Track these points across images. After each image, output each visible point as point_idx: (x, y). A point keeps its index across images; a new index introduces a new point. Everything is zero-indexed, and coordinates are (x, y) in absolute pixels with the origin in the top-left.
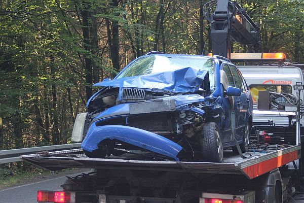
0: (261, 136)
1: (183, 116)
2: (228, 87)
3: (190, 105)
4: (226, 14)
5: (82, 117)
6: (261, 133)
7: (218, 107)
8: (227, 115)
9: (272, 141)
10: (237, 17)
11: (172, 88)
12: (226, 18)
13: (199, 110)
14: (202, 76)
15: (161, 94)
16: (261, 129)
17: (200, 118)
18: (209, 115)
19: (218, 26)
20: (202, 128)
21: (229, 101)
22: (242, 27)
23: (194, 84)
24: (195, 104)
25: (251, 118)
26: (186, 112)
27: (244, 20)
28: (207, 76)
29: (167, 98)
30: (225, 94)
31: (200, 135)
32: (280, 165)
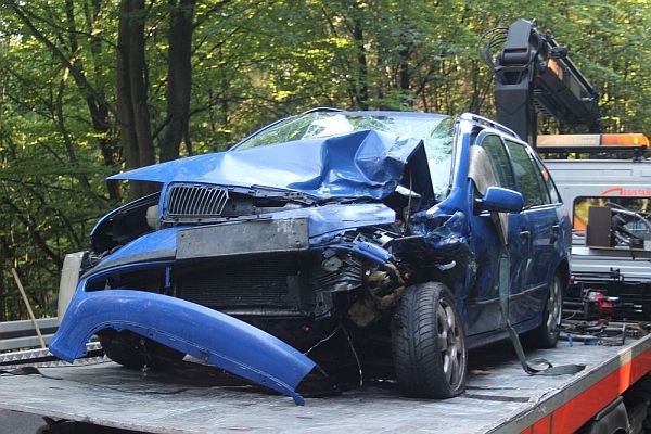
0: (592, 303)
1: (333, 265)
2: (490, 188)
3: (351, 234)
4: (524, 54)
5: (74, 260)
6: (593, 296)
7: (452, 239)
8: (483, 262)
10: (551, 64)
12: (524, 61)
13: (380, 249)
14: (402, 155)
15: (278, 203)
16: (594, 286)
17: (390, 273)
19: (509, 78)
20: (399, 301)
21: (493, 225)
22: (563, 87)
24: (369, 232)
25: (564, 264)
26: (341, 254)
27: (566, 74)
28: (419, 155)
30: (478, 208)
31: (390, 321)
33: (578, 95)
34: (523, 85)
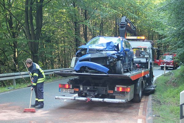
0: (136, 66)
1: (109, 58)
2: (125, 48)
3: (112, 55)
4: (124, 23)
5: (74, 58)
6: (137, 65)
7: (122, 55)
8: (125, 58)
9: (140, 67)
10: (128, 24)
11: (106, 48)
12: (124, 25)
13: (115, 56)
14: (116, 45)
15: (102, 51)
16: (137, 63)
17: (115, 59)
18: (119, 58)
19: (122, 27)
20: (116, 63)
21: (126, 53)
22: (130, 28)
23: (113, 47)
24: (114, 54)
25: (133, 59)
26: (111, 57)
27: (131, 25)
28: (118, 45)
29: (104, 52)
30: (124, 51)
31: (115, 65)
32: (143, 76)
33: (132, 29)
34: (124, 29)
